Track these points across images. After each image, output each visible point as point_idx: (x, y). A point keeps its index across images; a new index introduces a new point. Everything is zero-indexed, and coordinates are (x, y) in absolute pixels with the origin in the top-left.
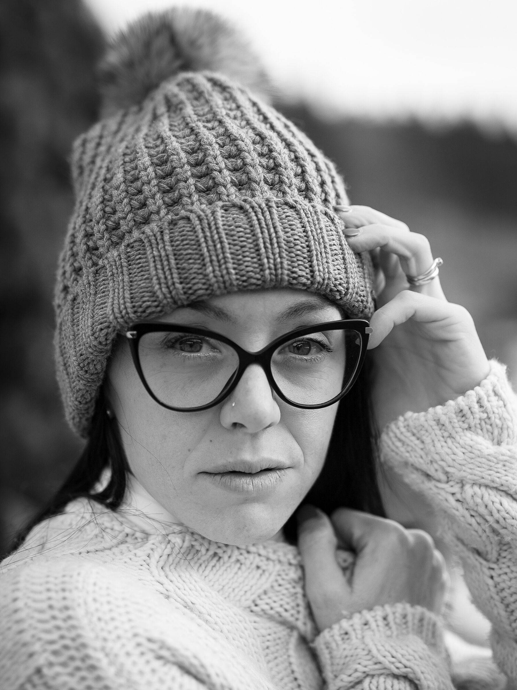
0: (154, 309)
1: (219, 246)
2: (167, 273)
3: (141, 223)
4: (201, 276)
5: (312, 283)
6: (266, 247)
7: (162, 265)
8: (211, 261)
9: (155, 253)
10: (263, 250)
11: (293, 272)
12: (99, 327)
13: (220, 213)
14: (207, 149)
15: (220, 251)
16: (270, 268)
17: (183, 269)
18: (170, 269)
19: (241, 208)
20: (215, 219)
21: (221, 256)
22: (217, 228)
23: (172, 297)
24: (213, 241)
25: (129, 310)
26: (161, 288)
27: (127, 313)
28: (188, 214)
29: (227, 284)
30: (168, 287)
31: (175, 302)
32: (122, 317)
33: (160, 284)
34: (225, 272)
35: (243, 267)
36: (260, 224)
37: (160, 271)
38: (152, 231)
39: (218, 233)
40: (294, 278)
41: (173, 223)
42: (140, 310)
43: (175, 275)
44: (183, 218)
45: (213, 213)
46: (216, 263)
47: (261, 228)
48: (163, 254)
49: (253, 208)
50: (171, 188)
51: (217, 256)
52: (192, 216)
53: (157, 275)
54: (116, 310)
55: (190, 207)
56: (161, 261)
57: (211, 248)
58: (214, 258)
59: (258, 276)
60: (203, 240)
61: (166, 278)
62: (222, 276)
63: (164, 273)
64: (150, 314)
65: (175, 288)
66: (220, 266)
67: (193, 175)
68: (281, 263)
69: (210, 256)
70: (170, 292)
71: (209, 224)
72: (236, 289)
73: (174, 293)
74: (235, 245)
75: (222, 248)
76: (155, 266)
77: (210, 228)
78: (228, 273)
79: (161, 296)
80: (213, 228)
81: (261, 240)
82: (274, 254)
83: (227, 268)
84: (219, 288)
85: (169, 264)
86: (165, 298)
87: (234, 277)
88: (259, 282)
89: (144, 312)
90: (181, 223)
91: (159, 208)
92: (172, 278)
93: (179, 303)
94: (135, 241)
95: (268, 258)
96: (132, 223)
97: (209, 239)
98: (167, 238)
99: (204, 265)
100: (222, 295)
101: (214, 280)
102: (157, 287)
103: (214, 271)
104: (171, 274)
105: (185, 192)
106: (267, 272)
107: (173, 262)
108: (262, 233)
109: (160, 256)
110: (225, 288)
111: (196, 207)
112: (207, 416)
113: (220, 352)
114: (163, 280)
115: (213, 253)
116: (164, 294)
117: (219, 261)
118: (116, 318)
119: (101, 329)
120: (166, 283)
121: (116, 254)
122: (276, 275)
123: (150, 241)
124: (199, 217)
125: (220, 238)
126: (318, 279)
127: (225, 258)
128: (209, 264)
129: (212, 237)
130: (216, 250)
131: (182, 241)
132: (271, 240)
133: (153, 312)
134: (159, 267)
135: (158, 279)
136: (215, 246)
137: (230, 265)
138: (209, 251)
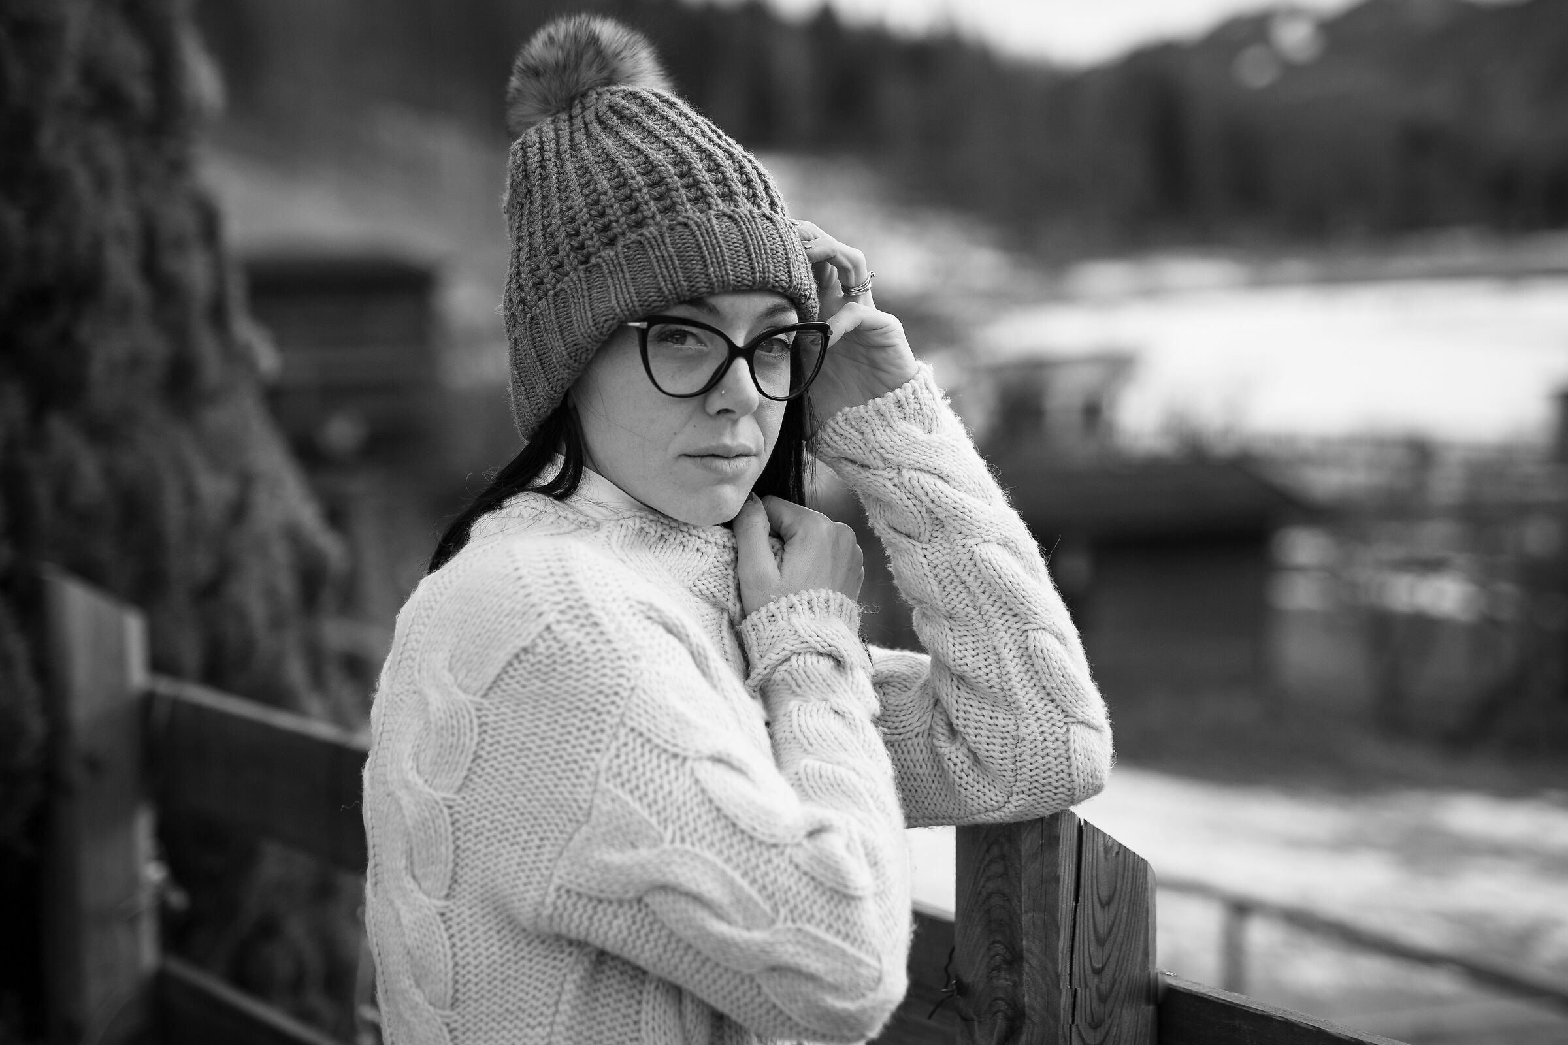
0: (658, 304)
1: (718, 250)
2: (672, 272)
3: (633, 226)
4: (703, 276)
5: (790, 287)
6: (755, 253)
7: (666, 264)
8: (712, 263)
9: (658, 253)
10: (754, 256)
11: (776, 276)
12: (604, 318)
13: (714, 221)
14: (691, 163)
15: (719, 255)
16: (759, 272)
17: (687, 269)
18: (674, 269)
19: (730, 217)
20: (712, 226)
21: (720, 259)
22: (715, 234)
23: (676, 293)
24: (713, 245)
25: (636, 304)
26: (666, 285)
27: (634, 306)
28: (685, 220)
29: (726, 284)
30: (673, 284)
31: (678, 298)
32: (628, 310)
33: (665, 281)
34: (724, 273)
35: (738, 269)
36: (749, 232)
37: (664, 270)
38: (651, 233)
39: (716, 238)
40: (776, 282)
41: (671, 228)
42: (647, 304)
43: (680, 274)
44: (680, 224)
45: (709, 220)
46: (716, 265)
47: (751, 236)
48: (666, 255)
49: (741, 217)
50: (661, 196)
51: (717, 258)
52: (690, 222)
53: (661, 273)
54: (622, 303)
55: (684, 214)
56: (664, 260)
57: (711, 251)
58: (714, 260)
59: (750, 278)
60: (703, 244)
61: (670, 276)
62: (722, 277)
63: (669, 272)
64: (654, 307)
65: (680, 285)
66: (720, 268)
67: (683, 186)
68: (768, 267)
69: (711, 258)
70: (675, 289)
71: (707, 230)
72: (731, 288)
73: (679, 289)
74: (731, 250)
75: (721, 251)
76: (659, 265)
77: (708, 233)
78: (727, 274)
79: (667, 292)
80: (711, 233)
81: (752, 247)
82: (762, 259)
83: (726, 270)
84: (719, 286)
85: (673, 264)
86: (671, 293)
87: (732, 277)
88: (750, 284)
89: (649, 306)
90: (679, 228)
91: (654, 214)
92: (677, 276)
93: (682, 299)
94: (633, 242)
95: (758, 262)
96: (625, 226)
97: (708, 243)
98: (668, 240)
99: (706, 266)
100: (719, 294)
101: (715, 279)
102: (663, 284)
103: (715, 272)
104: (676, 273)
105: (679, 200)
106: (758, 274)
107: (677, 262)
108: (752, 240)
109: (663, 256)
110: (723, 287)
111: (690, 213)
112: (695, 402)
113: (706, 346)
114: (668, 278)
115: (713, 255)
116: (669, 290)
117: (718, 263)
118: (622, 311)
119: (606, 321)
120: (671, 281)
121: (612, 254)
122: (764, 278)
123: (650, 243)
124: (696, 223)
125: (718, 242)
126: (795, 283)
127: (724, 260)
128: (710, 266)
129: (711, 241)
130: (715, 253)
131: (684, 244)
132: (759, 247)
133: (657, 306)
134: (663, 266)
135: (664, 277)
136: (714, 249)
137: (729, 267)
138: (709, 253)
